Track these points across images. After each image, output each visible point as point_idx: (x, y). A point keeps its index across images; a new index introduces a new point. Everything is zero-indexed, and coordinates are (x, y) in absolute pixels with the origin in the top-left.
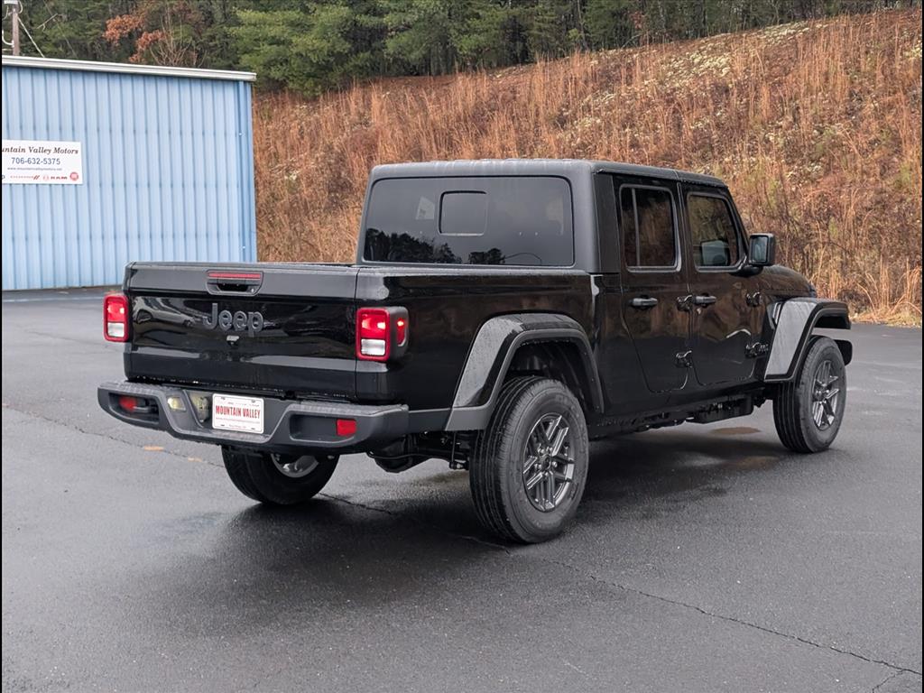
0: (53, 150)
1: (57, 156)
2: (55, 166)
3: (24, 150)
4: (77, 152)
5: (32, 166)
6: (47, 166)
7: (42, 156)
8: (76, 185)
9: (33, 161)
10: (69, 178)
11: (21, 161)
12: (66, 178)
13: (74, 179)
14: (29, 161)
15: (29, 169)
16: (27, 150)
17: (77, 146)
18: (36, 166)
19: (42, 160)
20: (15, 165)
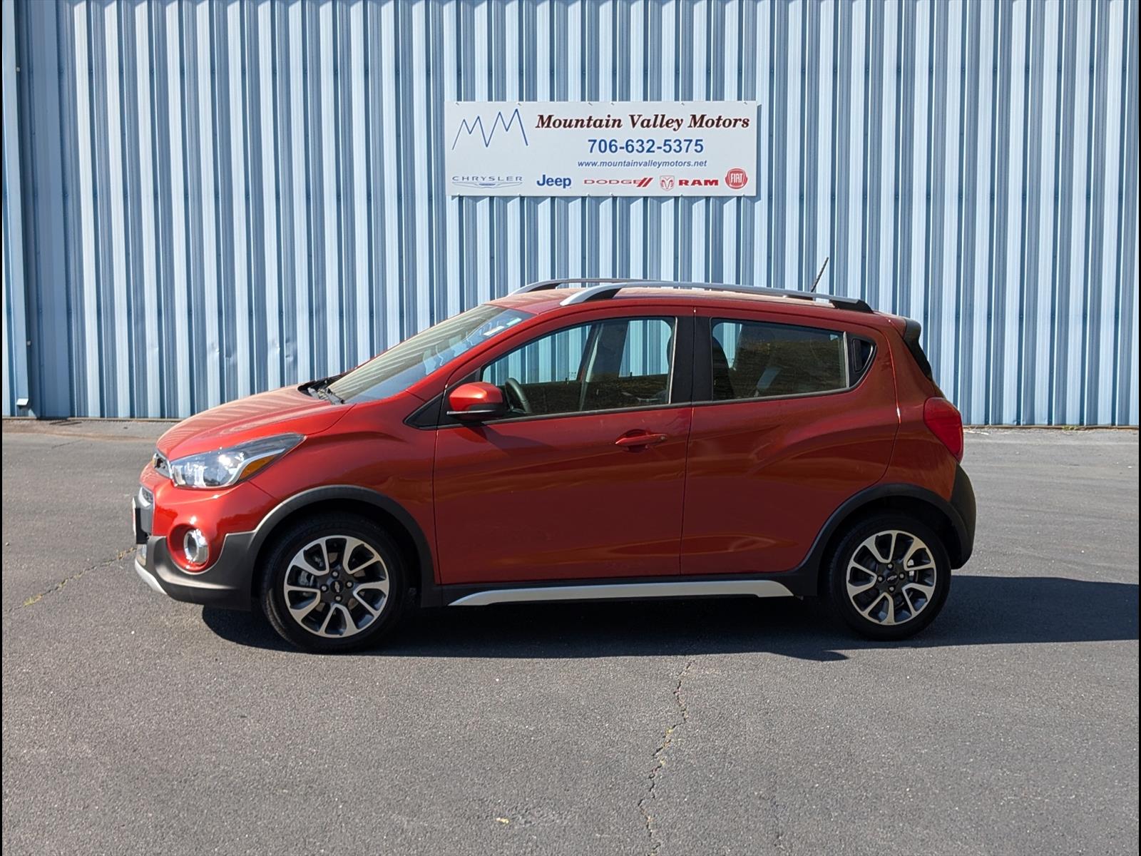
0: (688, 120)
1: (696, 133)
2: (692, 156)
3: (617, 123)
4: (746, 123)
5: (635, 156)
6: (672, 157)
7: (660, 134)
8: (739, 198)
9: (637, 146)
10: (722, 182)
11: (611, 146)
12: (716, 182)
13: (736, 185)
14: (628, 146)
15: (629, 164)
16: (626, 122)
17: (746, 110)
18: (646, 157)
19: (660, 143)
20: (597, 156)
